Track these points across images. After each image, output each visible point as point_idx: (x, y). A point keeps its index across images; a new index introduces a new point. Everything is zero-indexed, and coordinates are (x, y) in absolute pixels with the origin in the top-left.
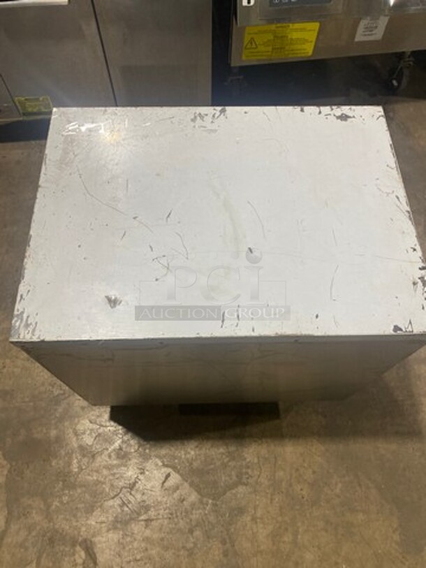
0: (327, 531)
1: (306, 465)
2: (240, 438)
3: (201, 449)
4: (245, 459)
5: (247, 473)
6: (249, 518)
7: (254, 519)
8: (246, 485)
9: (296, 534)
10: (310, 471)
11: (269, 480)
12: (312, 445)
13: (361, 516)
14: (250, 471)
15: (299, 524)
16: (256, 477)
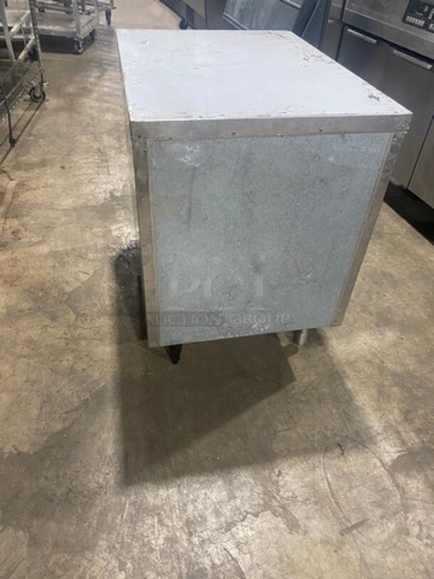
0: (26, 381)
1: (91, 363)
2: (118, 313)
3: (108, 290)
4: (99, 317)
5: (86, 320)
6: (46, 323)
7: (46, 326)
8: (76, 320)
9: (28, 357)
10: (85, 367)
11: (79, 336)
12: (111, 367)
13: (35, 412)
14: (88, 321)
15: (36, 359)
16: (82, 326)
